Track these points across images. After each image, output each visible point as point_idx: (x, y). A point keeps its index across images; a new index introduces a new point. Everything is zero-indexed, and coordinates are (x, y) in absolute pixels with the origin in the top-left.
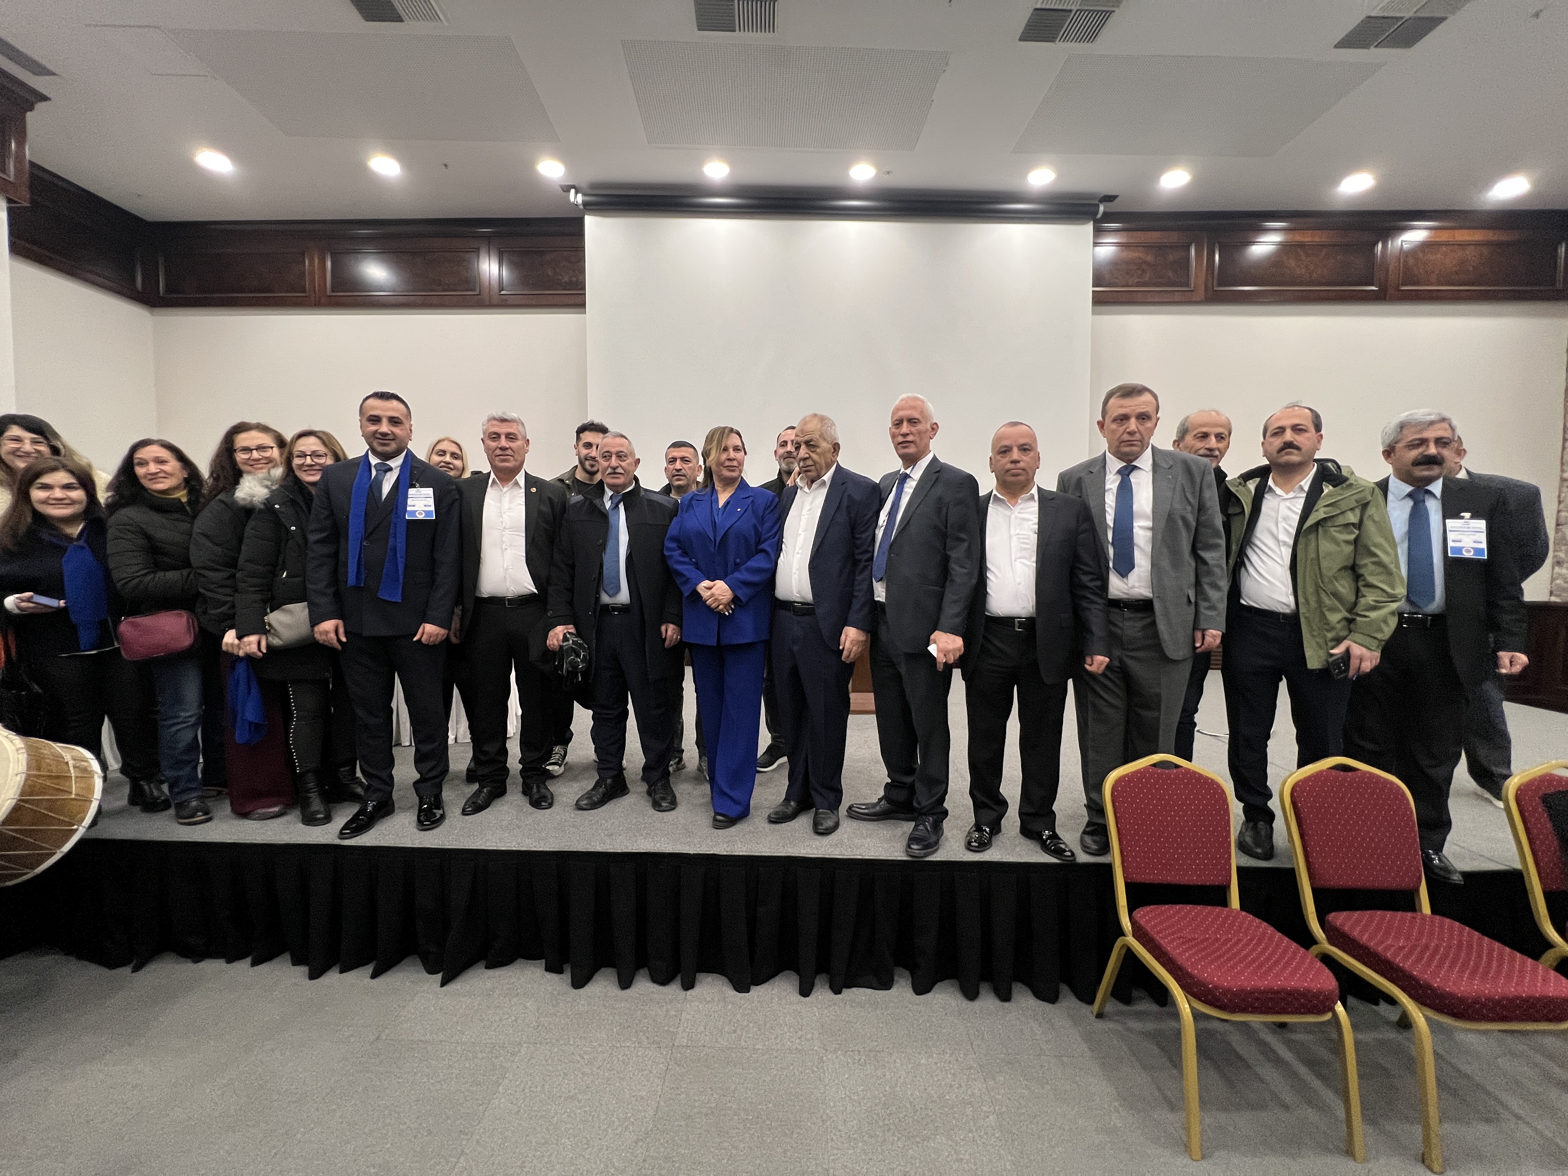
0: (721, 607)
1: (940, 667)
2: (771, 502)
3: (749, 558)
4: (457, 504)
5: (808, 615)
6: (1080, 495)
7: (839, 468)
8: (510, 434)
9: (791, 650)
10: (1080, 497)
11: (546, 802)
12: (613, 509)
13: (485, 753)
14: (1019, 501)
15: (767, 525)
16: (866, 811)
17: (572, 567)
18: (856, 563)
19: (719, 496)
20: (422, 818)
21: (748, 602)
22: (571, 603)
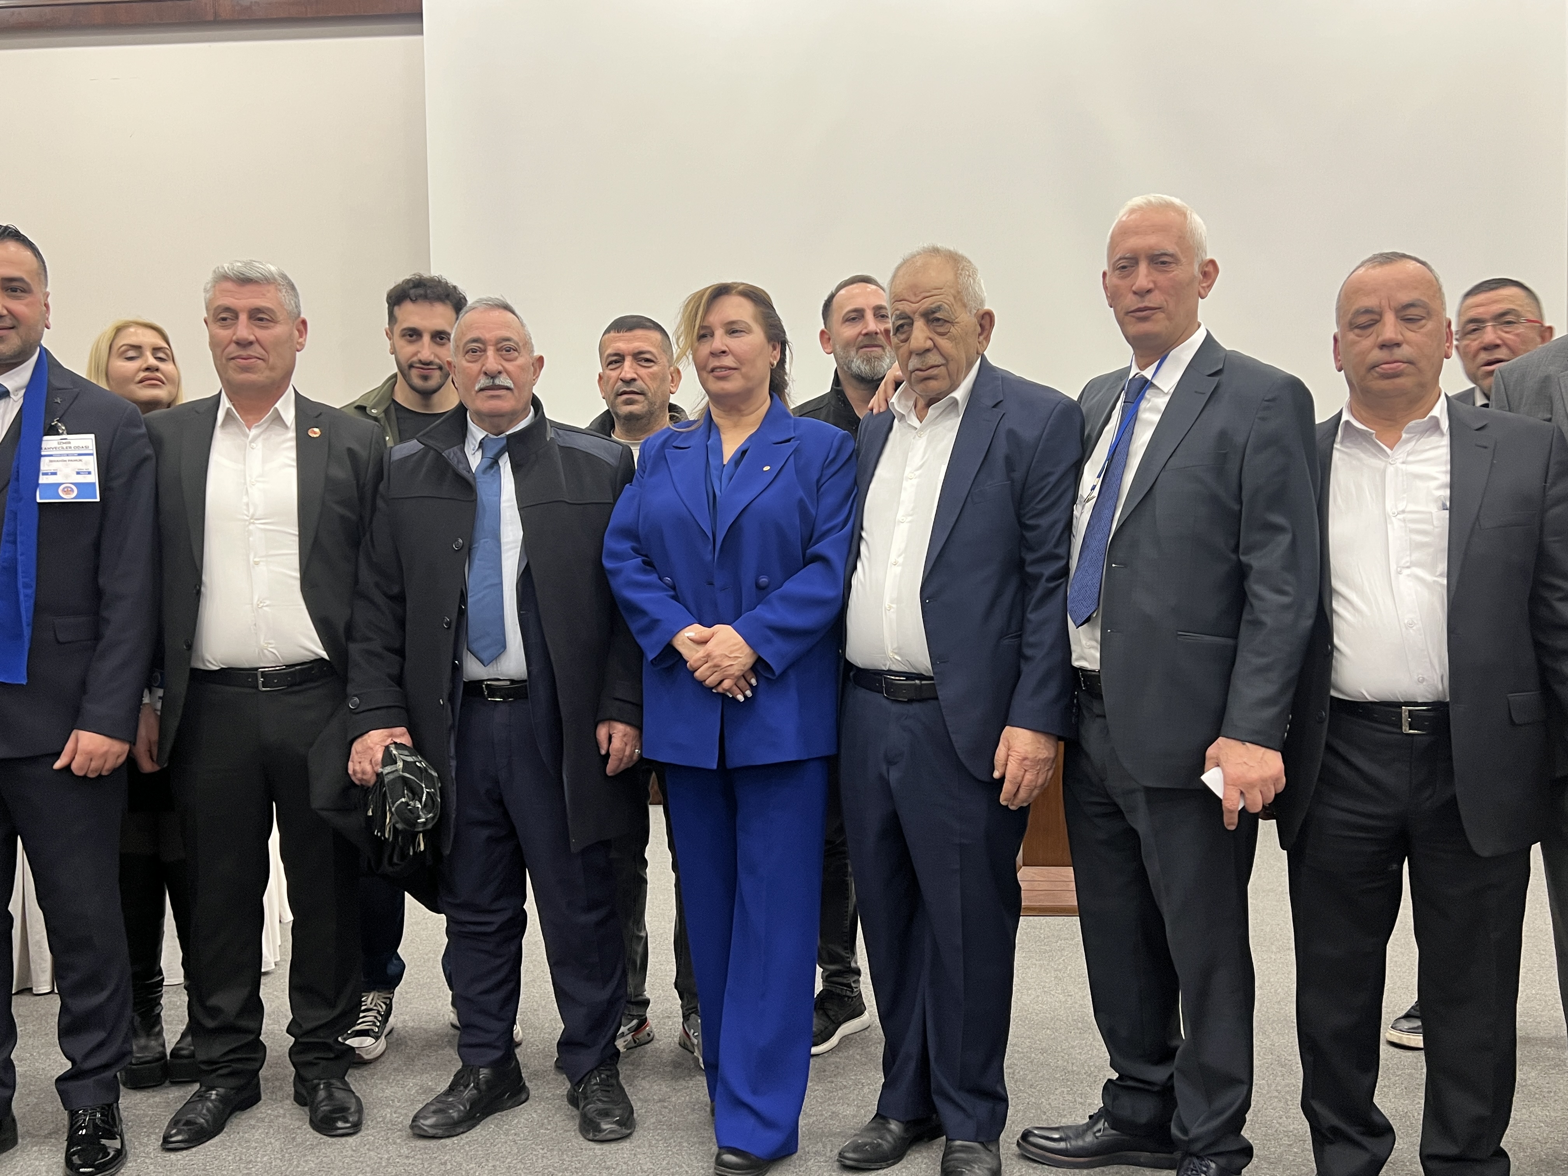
0: (727, 684)
1: (1231, 822)
2: (839, 451)
3: (789, 573)
4: (150, 466)
5: (919, 701)
6: (1549, 416)
7: (986, 368)
8: (259, 310)
9: (884, 782)
10: (1550, 420)
11: (347, 1121)
12: (485, 471)
13: (214, 1012)
14: (1404, 436)
15: (830, 500)
16: (1062, 1145)
17: (400, 599)
18: (1026, 583)
19: (723, 437)
20: (76, 1159)
21: (784, 673)
22: (399, 680)
